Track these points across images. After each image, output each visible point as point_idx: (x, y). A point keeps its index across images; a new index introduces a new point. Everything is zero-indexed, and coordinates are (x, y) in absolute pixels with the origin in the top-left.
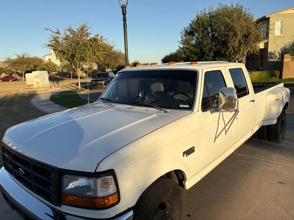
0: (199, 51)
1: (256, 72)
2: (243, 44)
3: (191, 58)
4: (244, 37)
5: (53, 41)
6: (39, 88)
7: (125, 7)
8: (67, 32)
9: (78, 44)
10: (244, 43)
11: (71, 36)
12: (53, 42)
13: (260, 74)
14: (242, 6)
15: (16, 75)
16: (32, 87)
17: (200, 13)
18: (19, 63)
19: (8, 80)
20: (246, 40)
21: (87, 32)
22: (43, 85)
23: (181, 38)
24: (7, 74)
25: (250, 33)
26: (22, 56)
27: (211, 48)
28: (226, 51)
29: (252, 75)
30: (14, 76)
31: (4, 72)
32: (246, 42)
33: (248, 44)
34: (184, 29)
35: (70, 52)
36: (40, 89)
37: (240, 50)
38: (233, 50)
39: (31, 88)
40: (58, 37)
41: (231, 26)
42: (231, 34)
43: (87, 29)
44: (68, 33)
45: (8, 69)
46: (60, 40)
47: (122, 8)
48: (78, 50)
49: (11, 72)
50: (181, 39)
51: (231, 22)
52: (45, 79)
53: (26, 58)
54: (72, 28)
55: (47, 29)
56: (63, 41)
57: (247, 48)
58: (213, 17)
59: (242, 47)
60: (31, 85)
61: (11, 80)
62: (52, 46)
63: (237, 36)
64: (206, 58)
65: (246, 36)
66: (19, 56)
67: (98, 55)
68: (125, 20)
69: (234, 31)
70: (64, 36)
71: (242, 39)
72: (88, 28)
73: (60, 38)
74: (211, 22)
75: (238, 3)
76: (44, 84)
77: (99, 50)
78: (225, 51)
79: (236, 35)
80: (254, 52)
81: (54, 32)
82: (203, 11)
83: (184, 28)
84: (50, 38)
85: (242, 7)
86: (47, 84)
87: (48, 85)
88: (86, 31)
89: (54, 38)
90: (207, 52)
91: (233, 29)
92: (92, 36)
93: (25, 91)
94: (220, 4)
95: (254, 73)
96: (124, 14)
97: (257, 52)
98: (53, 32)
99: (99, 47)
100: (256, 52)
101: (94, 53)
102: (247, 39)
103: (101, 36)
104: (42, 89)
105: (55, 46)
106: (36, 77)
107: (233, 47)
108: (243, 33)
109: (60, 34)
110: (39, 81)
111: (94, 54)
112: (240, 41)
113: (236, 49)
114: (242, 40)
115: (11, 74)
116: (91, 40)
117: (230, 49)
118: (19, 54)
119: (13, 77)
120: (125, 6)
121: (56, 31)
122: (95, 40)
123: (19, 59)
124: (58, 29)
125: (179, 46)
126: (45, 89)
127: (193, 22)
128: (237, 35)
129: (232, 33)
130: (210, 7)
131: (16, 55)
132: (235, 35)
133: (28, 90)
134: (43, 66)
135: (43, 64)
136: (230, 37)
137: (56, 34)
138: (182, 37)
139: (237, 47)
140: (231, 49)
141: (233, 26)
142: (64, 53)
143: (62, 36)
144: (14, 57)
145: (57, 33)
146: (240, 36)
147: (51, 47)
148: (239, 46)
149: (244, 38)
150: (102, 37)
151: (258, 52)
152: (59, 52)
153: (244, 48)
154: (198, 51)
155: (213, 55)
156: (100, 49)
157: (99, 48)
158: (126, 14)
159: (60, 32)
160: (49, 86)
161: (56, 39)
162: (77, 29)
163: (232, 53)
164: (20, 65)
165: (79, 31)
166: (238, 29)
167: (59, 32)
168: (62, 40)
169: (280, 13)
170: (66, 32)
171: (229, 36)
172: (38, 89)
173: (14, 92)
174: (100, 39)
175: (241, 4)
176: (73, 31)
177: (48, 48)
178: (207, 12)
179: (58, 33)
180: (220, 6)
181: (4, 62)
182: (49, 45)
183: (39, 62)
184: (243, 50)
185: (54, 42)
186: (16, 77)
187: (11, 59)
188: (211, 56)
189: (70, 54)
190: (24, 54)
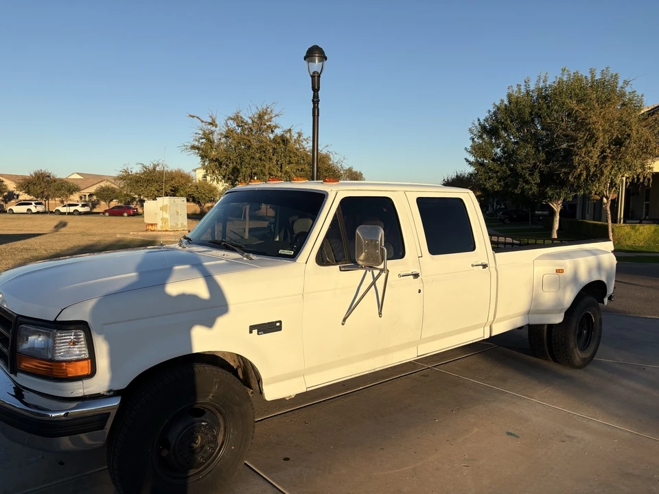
0: (509, 172)
1: (647, 226)
2: (609, 160)
4: (614, 145)
5: (202, 138)
6: (167, 231)
7: (319, 77)
8: (232, 122)
9: (250, 147)
10: (612, 158)
11: (239, 130)
12: (201, 141)
13: (655, 230)
14: (616, 75)
15: (137, 204)
16: (153, 228)
17: (515, 89)
18: (145, 182)
19: (121, 215)
20: (617, 150)
21: (269, 123)
22: (175, 225)
23: (471, 141)
24: (121, 201)
25: (629, 135)
26: (151, 167)
27: (535, 165)
28: (569, 174)
29: (636, 231)
30: (133, 206)
31: (116, 198)
32: (617, 154)
33: (620, 159)
34: (477, 123)
35: (233, 163)
36: (167, 233)
37: (602, 174)
38: (585, 173)
39: (151, 231)
40: (212, 133)
41: (583, 119)
42: (582, 136)
43: (271, 118)
44: (233, 125)
45: (125, 192)
46: (216, 137)
47: (313, 77)
48: (247, 159)
49: (129, 199)
50: (471, 143)
51: (583, 110)
52: (180, 214)
53: (159, 172)
54: (241, 114)
55: (193, 117)
56: (220, 139)
57: (620, 169)
58: (545, 98)
59: (606, 166)
60: (152, 225)
61: (126, 214)
62: (198, 148)
63: (596, 142)
64: (523, 187)
65: (618, 142)
66: (146, 168)
67: (289, 170)
68: (316, 101)
69: (590, 128)
70: (224, 130)
71: (609, 148)
72: (273, 115)
73: (216, 133)
74: (540, 109)
75: (607, 68)
76: (177, 224)
77: (290, 161)
78: (567, 174)
79: (594, 139)
81: (206, 122)
82: (523, 84)
83: (479, 120)
84: (196, 133)
85: (615, 77)
86: (182, 224)
87: (184, 227)
88: (268, 121)
89: (204, 134)
90: (525, 175)
91: (587, 124)
92: (278, 132)
93: (138, 236)
94: (563, 70)
95: (641, 228)
96: (316, 89)
97: (646, 180)
98: (202, 122)
99: (292, 155)
100: (644, 178)
101: (280, 166)
102: (620, 148)
103: (298, 133)
104: (172, 233)
105: (205, 149)
106: (163, 208)
107: (586, 166)
108: (612, 135)
109: (216, 127)
110: (166, 216)
111: (279, 169)
112: (603, 152)
113: (592, 170)
114: (608, 151)
115: (129, 203)
116: (275, 141)
117: (579, 170)
118: (147, 164)
119: (131, 208)
120: (318, 73)
121: (210, 120)
122: (284, 140)
123: (145, 172)
124: (214, 117)
125: (466, 159)
126: (177, 233)
127: (498, 109)
128: (597, 139)
129: (585, 135)
130: (539, 76)
131: (140, 166)
132: (592, 138)
133: (145, 233)
134: (189, 190)
135: (190, 184)
136: (580, 143)
137: (209, 127)
138: (473, 139)
139: (596, 166)
140: (581, 170)
141: (586, 119)
142: (220, 164)
143: (221, 128)
144: (136, 169)
145: (210, 124)
146: (603, 140)
147: (197, 151)
148: (601, 163)
149: (612, 147)
150: (300, 135)
151: (649, 179)
152: (211, 160)
153: (613, 167)
154: (505, 172)
155: (539, 181)
156: (294, 159)
157: (290, 157)
158: (318, 90)
159: (217, 122)
160: (186, 229)
161: (207, 136)
162: (250, 118)
163: (582, 178)
164: (145, 185)
165: (253, 122)
166: (599, 126)
167: (214, 122)
168: (219, 137)
170: (228, 122)
171: (575, 140)
172: (164, 233)
173: (118, 236)
174: (295, 138)
175: (612, 71)
176: (242, 122)
177: (190, 153)
178: (532, 87)
179: (213, 124)
180: (563, 74)
181: (118, 177)
182: (193, 147)
183: (184, 182)
184: (610, 173)
185: (204, 140)
186: (137, 209)
187: (131, 172)
188: (535, 184)
189: (231, 166)
190: (156, 163)
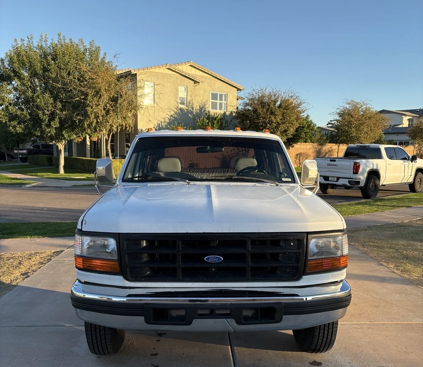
0: (28, 117)
2: (111, 112)
3: (11, 128)
4: (111, 101)
10: (113, 110)
14: (99, 47)
20: (114, 105)
25: (121, 95)
32: (116, 108)
33: (119, 112)
37: (107, 122)
38: (95, 121)
41: (90, 79)
42: (90, 92)
51: (89, 71)
57: (117, 119)
59: (110, 117)
63: (100, 97)
65: (114, 100)
69: (95, 87)
75: (93, 41)
78: (81, 121)
80: (126, 127)
82: (26, 39)
85: (98, 49)
91: (93, 84)
94: (58, 35)
102: (116, 103)
108: (110, 94)
113: (101, 119)
114: (108, 105)
117: (91, 118)
129: (92, 91)
130: (41, 36)
132: (98, 93)
136: (89, 98)
139: (103, 116)
140: (93, 119)
146: (105, 97)
148: (106, 114)
149: (110, 103)
151: (132, 128)
153: (114, 118)
166: (103, 86)
169: (151, 70)
171: (86, 94)
175: (96, 44)
178: (36, 44)
180: (59, 38)
